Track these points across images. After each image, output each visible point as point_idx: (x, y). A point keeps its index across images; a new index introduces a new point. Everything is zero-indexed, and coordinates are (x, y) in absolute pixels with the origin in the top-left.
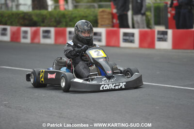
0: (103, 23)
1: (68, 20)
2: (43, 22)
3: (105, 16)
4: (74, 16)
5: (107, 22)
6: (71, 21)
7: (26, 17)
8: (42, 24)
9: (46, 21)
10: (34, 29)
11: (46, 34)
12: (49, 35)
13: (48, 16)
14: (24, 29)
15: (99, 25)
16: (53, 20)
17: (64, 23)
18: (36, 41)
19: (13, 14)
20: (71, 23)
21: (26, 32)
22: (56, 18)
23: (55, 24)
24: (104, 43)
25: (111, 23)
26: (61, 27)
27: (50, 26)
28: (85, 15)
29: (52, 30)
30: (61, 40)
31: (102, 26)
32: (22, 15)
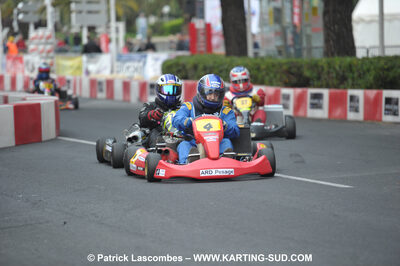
1: (356, 75)
2: (319, 78)
4: (365, 68)
6: (360, 77)
7: (294, 70)
8: (316, 83)
10: (299, 90)
11: (316, 101)
13: (326, 69)
14: (285, 91)
16: (334, 75)
17: (350, 81)
18: (301, 113)
19: (273, 66)
20: (360, 82)
21: (287, 97)
23: (335, 82)
29: (326, 92)
30: (338, 112)
32: (285, 67)
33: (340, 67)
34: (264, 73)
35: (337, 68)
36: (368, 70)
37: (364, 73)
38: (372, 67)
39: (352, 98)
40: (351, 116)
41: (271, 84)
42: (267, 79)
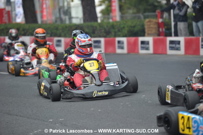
0: (150, 32)
1: (116, 30)
2: (94, 33)
3: (152, 26)
4: (122, 26)
5: (154, 31)
6: (119, 31)
9: (96, 32)
11: (96, 44)
12: (100, 44)
13: (98, 28)
15: (146, 34)
16: (103, 31)
17: (113, 34)
19: (66, 27)
20: (119, 33)
22: (105, 29)
23: (105, 34)
24: (151, 51)
25: (157, 32)
26: (110, 37)
27: (100, 36)
28: (133, 25)
29: (102, 40)
30: (110, 49)
31: (149, 35)
33: (107, 26)
34: (61, 31)
35: (105, 27)
36: (124, 28)
37: (121, 29)
38: (126, 26)
39: (119, 42)
40: (119, 51)
41: (65, 36)
42: (63, 34)
